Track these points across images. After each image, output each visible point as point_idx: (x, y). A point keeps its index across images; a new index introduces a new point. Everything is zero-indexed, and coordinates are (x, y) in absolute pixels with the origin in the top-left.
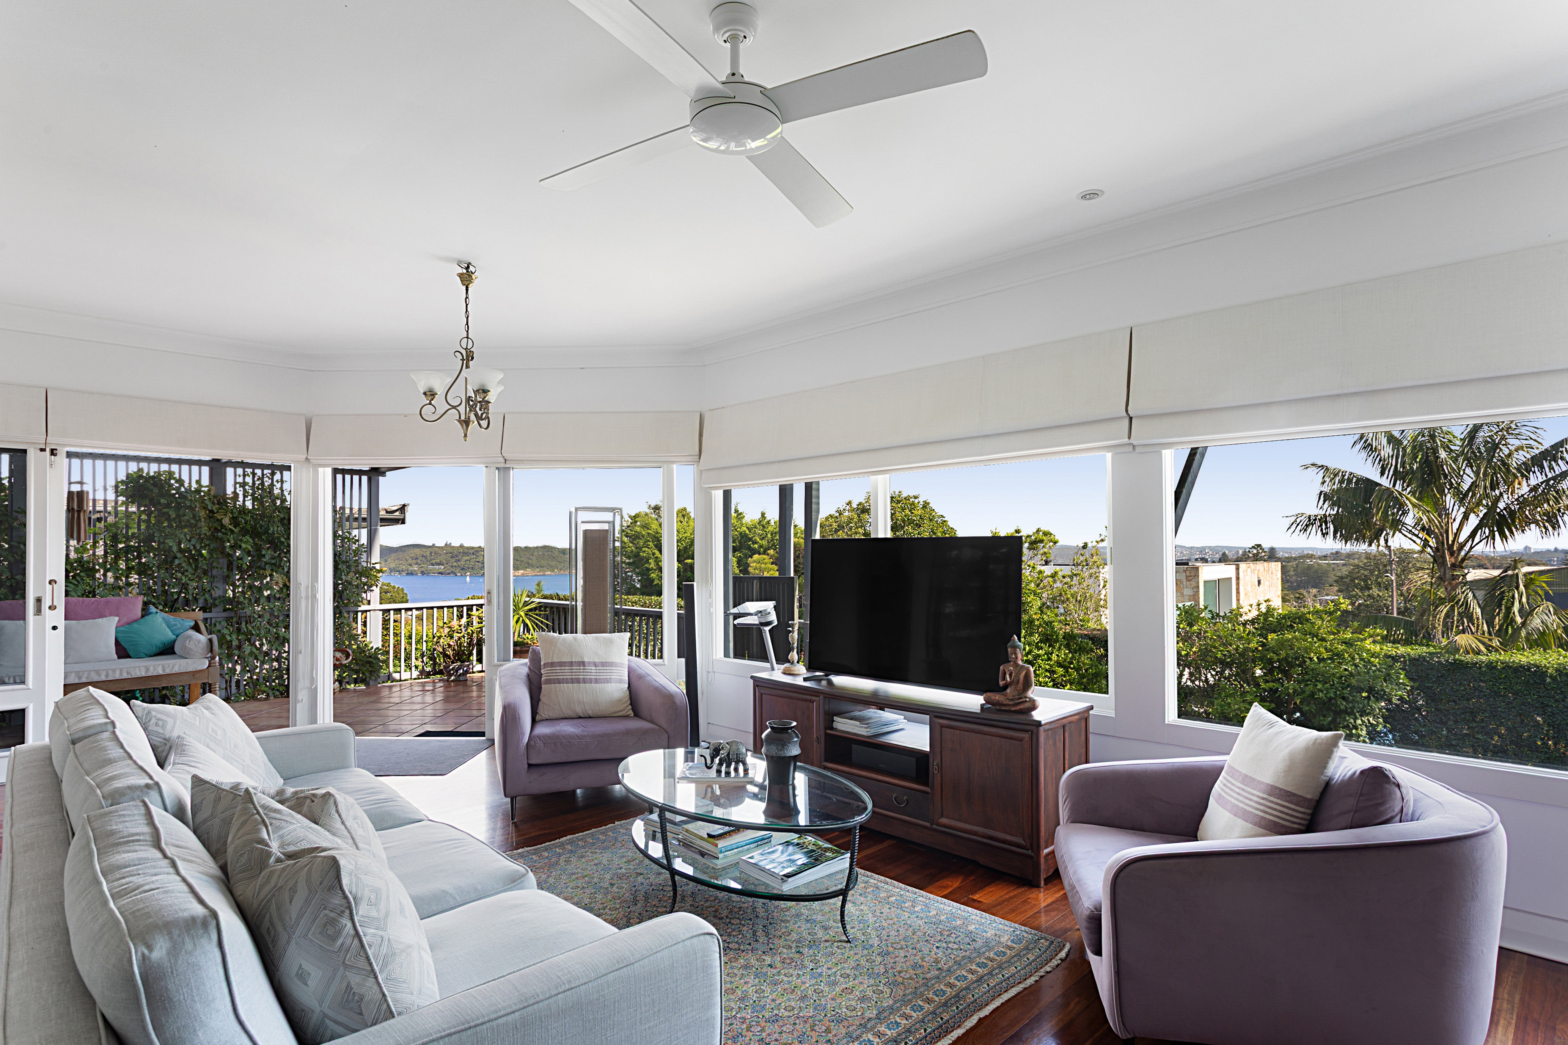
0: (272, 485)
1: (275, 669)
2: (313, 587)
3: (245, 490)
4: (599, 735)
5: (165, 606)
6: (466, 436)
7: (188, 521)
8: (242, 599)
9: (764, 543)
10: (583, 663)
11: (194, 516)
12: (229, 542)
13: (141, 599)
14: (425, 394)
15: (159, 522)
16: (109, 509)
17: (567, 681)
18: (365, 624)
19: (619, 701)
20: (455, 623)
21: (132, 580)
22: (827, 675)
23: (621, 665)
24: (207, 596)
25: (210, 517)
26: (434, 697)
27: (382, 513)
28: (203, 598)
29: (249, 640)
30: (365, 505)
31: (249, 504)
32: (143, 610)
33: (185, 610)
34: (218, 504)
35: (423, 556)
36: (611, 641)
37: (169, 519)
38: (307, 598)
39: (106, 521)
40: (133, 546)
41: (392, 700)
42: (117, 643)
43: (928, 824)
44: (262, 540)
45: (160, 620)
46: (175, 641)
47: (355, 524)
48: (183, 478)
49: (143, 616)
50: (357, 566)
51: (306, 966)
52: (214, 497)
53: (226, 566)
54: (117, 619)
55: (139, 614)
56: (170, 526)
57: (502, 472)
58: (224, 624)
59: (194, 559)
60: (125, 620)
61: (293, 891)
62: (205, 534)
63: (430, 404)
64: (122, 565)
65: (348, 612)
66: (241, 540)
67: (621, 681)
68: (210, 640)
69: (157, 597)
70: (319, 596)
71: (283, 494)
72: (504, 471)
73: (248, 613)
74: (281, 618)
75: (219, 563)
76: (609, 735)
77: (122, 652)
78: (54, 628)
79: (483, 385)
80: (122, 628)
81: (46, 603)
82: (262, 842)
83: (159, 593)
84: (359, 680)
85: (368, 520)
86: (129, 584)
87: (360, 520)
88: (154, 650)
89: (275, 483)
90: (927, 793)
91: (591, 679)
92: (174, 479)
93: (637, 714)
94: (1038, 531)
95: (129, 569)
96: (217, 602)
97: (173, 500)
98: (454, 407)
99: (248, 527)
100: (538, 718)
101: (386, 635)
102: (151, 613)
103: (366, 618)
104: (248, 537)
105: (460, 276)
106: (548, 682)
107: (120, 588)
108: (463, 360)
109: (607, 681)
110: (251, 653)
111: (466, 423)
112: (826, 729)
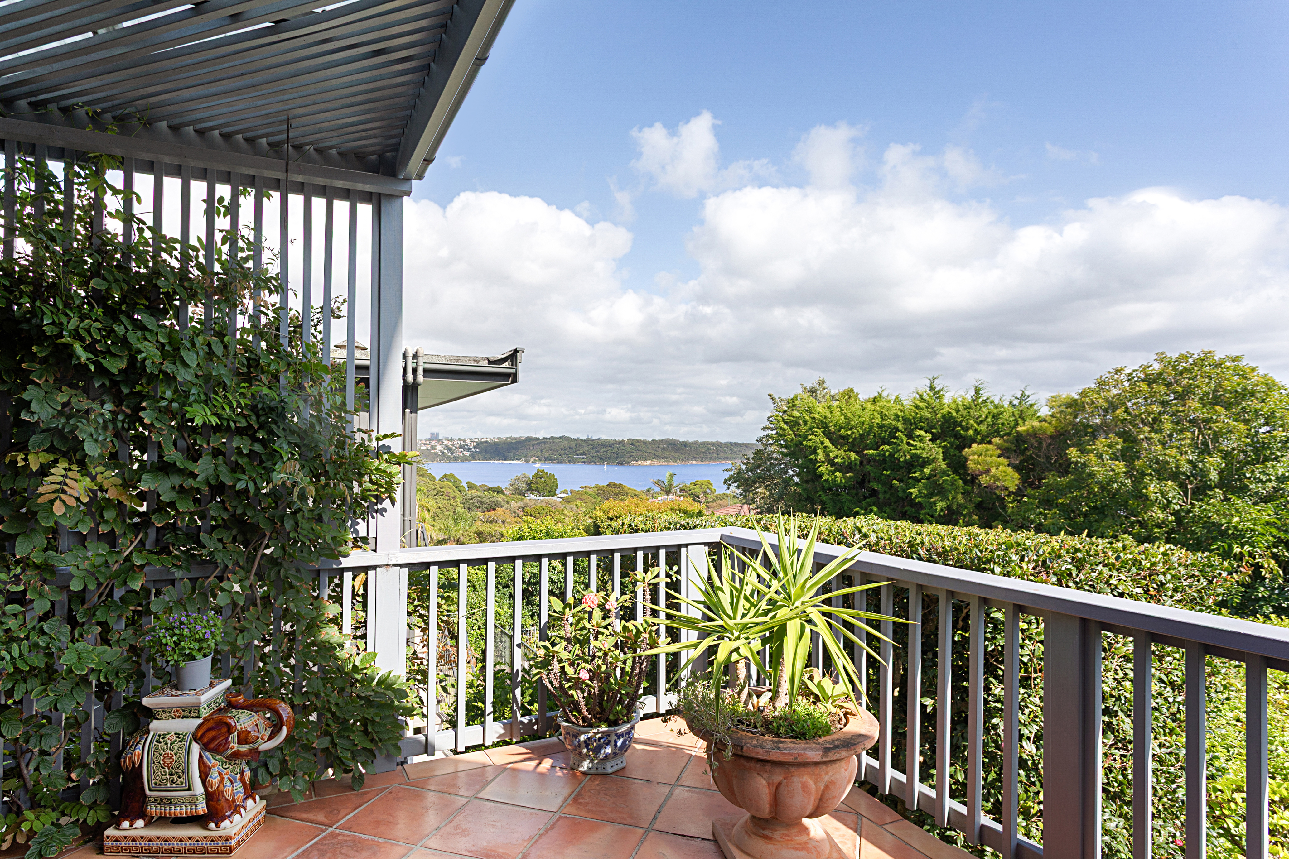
9: (983, 428)
103: (365, 585)
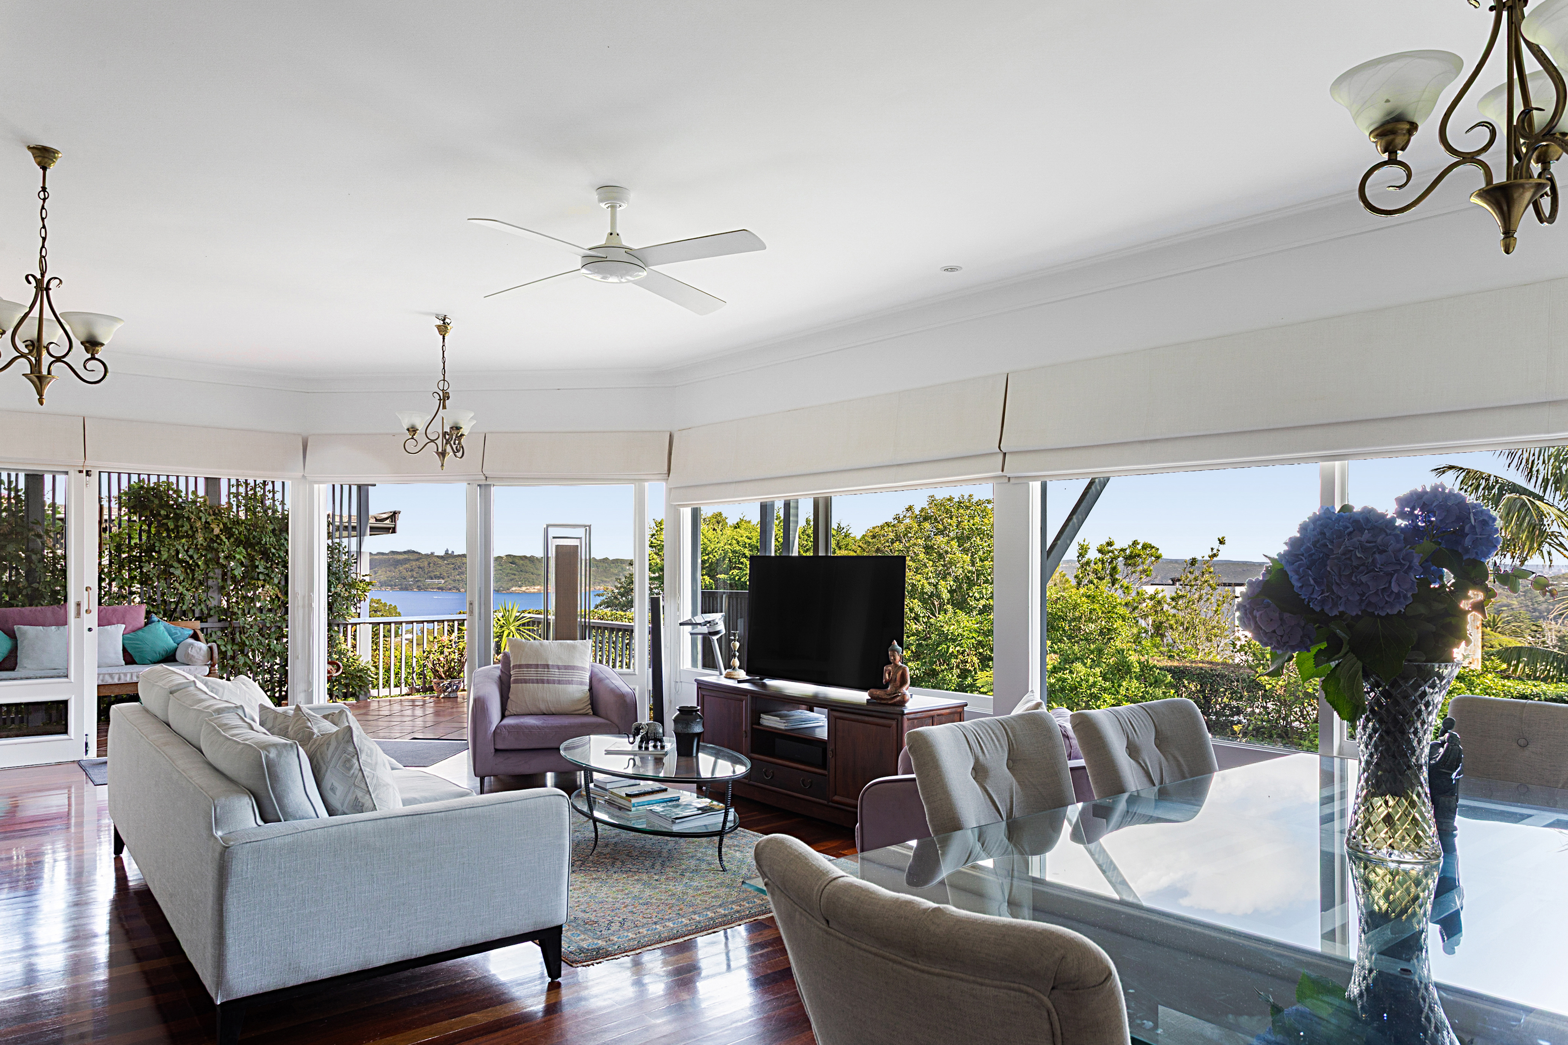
0: (264, 494)
1: (267, 681)
2: (310, 596)
3: (238, 500)
4: (557, 727)
5: (164, 615)
6: (442, 465)
7: (187, 532)
8: (236, 610)
10: (547, 666)
11: (192, 527)
12: (223, 551)
13: (144, 607)
14: (408, 430)
15: (158, 533)
16: (113, 517)
17: (532, 681)
18: (354, 637)
19: (580, 700)
20: (446, 638)
21: (134, 589)
22: (762, 679)
23: (583, 669)
24: (203, 606)
25: (206, 528)
26: (424, 711)
27: (372, 521)
28: (199, 608)
29: (242, 652)
30: (354, 512)
31: (242, 515)
32: (146, 618)
33: (182, 620)
34: (214, 515)
35: (419, 568)
36: (574, 647)
37: (168, 530)
38: (304, 606)
39: (110, 532)
40: (135, 556)
41: (381, 713)
42: (125, 650)
43: (826, 802)
44: (255, 551)
45: (162, 628)
46: (176, 649)
47: (345, 533)
48: (180, 488)
49: (146, 624)
50: (347, 577)
51: (336, 784)
52: (211, 507)
53: (220, 577)
54: (124, 626)
55: (143, 621)
56: (169, 536)
57: (483, 488)
58: (219, 633)
59: (190, 568)
60: (130, 628)
61: (329, 744)
62: (202, 545)
63: (413, 438)
64: (126, 575)
65: (338, 625)
66: (234, 551)
67: (582, 683)
68: (211, 648)
69: (158, 606)
70: (315, 605)
71: (274, 505)
72: (485, 488)
73: (242, 625)
74: (273, 630)
75: (215, 573)
76: (565, 727)
77: (129, 659)
78: (90, 630)
79: (457, 423)
80: (128, 636)
81: (84, 607)
82: (309, 727)
83: (159, 602)
84: (349, 694)
85: (358, 529)
86: (132, 593)
87: (350, 528)
88: (158, 657)
89: (267, 493)
90: (825, 775)
91: (554, 680)
92: (172, 489)
93: (596, 713)
94: (1135, 543)
95: (132, 578)
96: (212, 613)
97: (172, 510)
98: (432, 441)
99: (242, 537)
100: (507, 713)
101: (375, 650)
102: (153, 622)
103: (355, 631)
104: (241, 548)
105: (438, 327)
106: (517, 681)
107: (124, 597)
108: (440, 400)
109: (569, 682)
110: (245, 664)
111: (443, 454)
112: (752, 724)
